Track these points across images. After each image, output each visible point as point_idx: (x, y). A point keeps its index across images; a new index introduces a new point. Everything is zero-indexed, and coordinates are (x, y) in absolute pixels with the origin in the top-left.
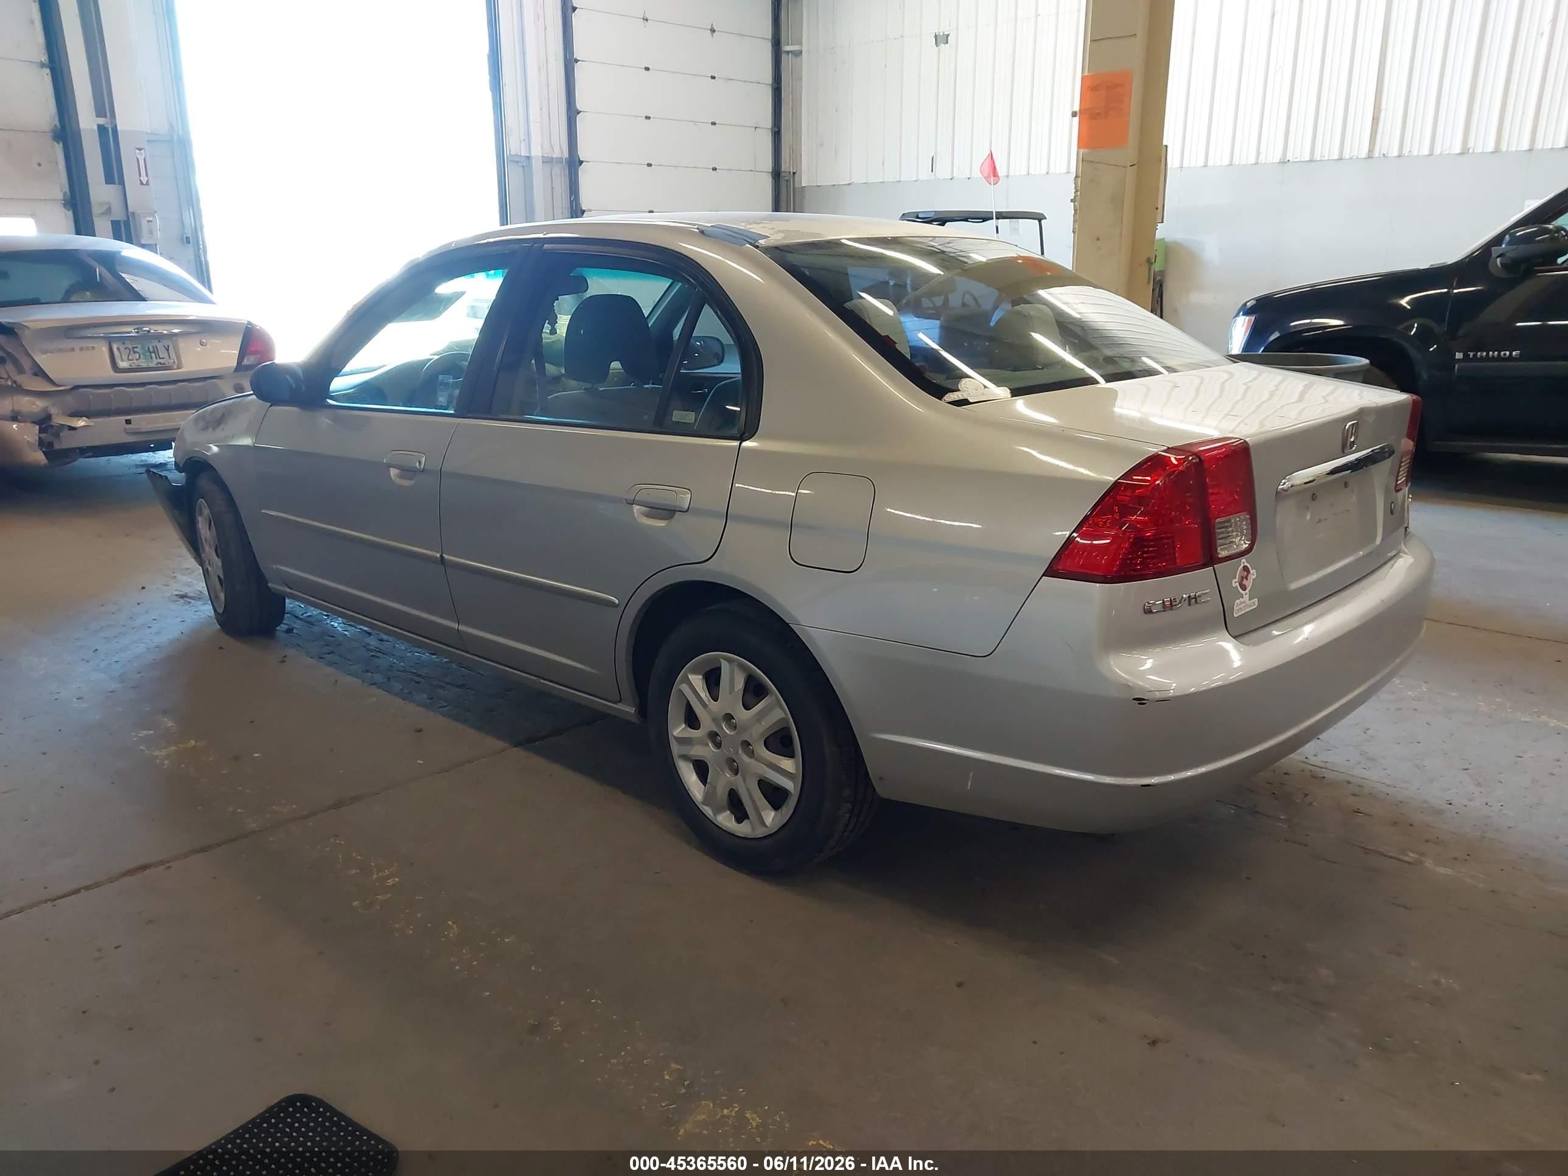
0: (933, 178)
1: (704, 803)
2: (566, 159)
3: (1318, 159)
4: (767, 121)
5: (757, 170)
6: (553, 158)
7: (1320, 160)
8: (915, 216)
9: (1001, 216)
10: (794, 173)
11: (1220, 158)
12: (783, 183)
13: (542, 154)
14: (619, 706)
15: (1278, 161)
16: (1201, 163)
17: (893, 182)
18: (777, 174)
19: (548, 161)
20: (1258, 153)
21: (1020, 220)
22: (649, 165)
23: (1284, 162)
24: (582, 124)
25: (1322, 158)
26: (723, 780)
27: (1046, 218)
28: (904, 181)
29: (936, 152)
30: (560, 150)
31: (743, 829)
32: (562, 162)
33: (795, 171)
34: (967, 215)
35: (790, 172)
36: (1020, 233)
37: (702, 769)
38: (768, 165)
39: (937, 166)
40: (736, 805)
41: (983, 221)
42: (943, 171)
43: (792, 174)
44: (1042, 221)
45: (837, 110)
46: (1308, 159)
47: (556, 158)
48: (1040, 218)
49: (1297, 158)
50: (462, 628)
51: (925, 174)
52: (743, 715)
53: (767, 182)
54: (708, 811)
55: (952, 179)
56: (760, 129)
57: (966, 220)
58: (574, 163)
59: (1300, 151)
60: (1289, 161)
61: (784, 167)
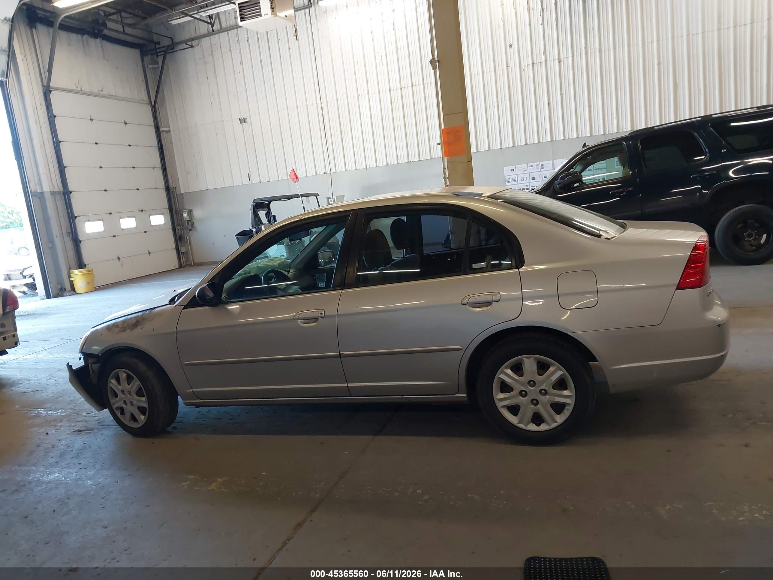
0: (250, 183)
1: (518, 423)
2: (62, 191)
3: (422, 159)
4: (159, 164)
5: (158, 188)
6: (55, 191)
7: (423, 160)
8: (261, 200)
9: (302, 196)
10: (175, 187)
11: (382, 162)
12: (171, 193)
13: (50, 190)
14: (457, 395)
15: (406, 162)
16: (375, 166)
17: (230, 187)
18: (168, 189)
19: (53, 193)
20: (398, 160)
21: (309, 197)
22: (106, 190)
23: (409, 162)
24: (69, 173)
25: (424, 159)
26: (528, 411)
27: (319, 195)
28: (236, 186)
29: (250, 171)
30: (58, 186)
31: (543, 427)
32: (61, 193)
33: (175, 186)
34: (280, 198)
35: (173, 187)
36: (311, 202)
37: (514, 409)
38: (162, 184)
39: (251, 178)
40: (537, 419)
41: (289, 200)
42: (255, 179)
43: (174, 188)
44: (318, 197)
45: (194, 156)
46: (418, 160)
47: (57, 191)
48: (316, 195)
49: (413, 160)
50: (349, 385)
51: (246, 181)
52: (538, 378)
53: (163, 194)
54: (522, 426)
55: (260, 183)
56: (156, 168)
57: (280, 200)
58: (66, 193)
59: (414, 157)
60: (410, 161)
61: (171, 185)
